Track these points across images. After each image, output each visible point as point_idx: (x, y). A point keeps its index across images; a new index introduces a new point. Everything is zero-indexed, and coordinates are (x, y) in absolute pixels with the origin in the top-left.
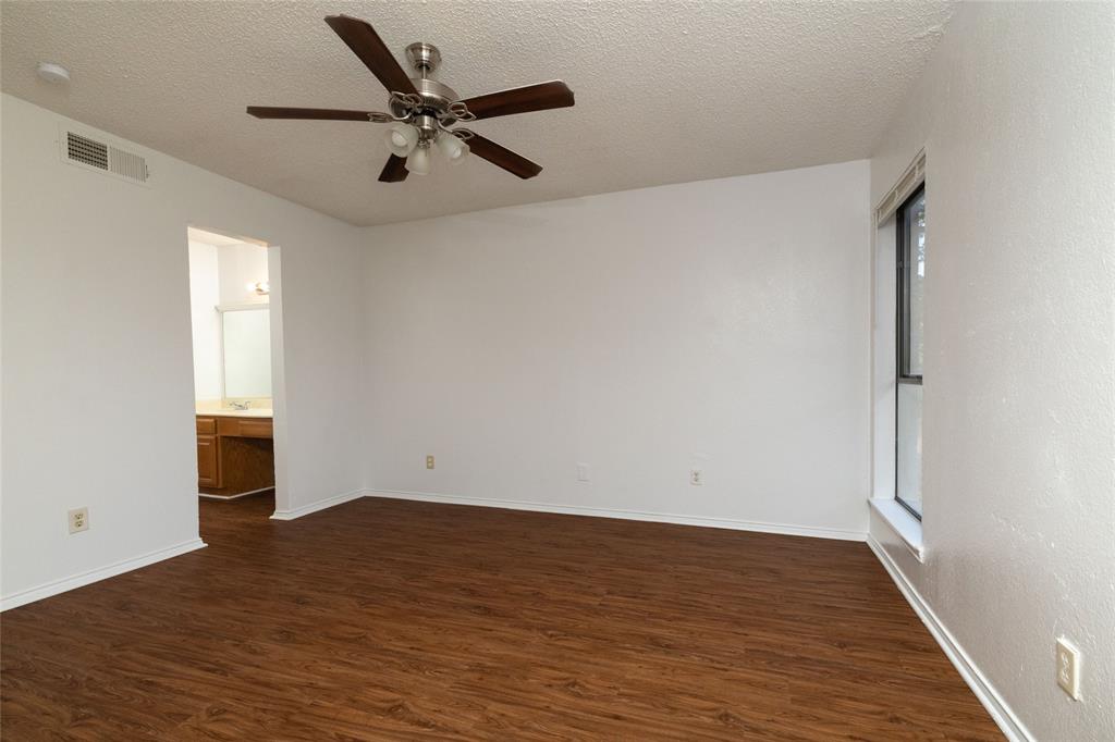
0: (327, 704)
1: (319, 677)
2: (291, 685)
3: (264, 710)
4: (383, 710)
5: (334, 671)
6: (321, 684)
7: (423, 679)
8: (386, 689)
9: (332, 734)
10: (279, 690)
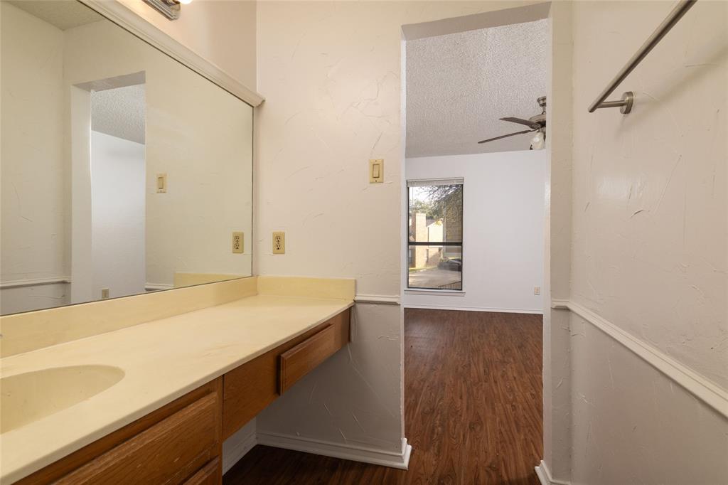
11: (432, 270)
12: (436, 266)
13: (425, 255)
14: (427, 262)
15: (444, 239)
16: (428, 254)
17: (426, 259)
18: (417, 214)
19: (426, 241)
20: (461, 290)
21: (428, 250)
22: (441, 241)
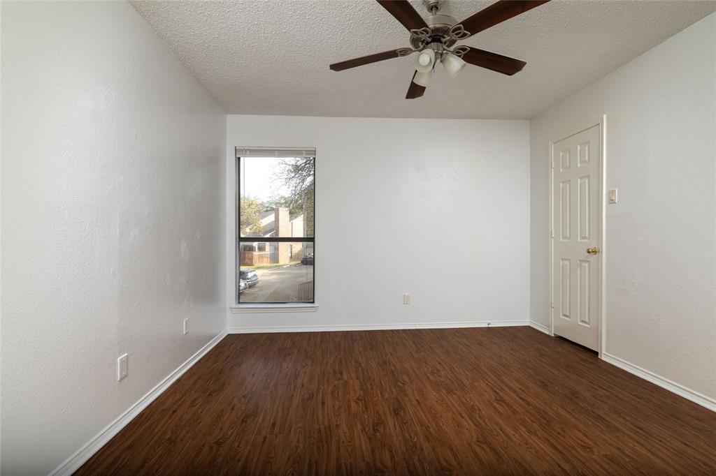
0: (527, 419)
1: (523, 434)
2: (540, 439)
3: (559, 434)
4: (505, 403)
5: (513, 432)
6: (523, 429)
7: (477, 402)
8: (496, 409)
9: (531, 407)
10: (547, 439)
11: (295, 265)
12: (300, 262)
13: (289, 251)
14: (291, 257)
15: (304, 235)
16: (291, 249)
17: (290, 255)
18: (280, 209)
19: (290, 236)
20: (313, 302)
21: (291, 246)
22: (302, 236)
